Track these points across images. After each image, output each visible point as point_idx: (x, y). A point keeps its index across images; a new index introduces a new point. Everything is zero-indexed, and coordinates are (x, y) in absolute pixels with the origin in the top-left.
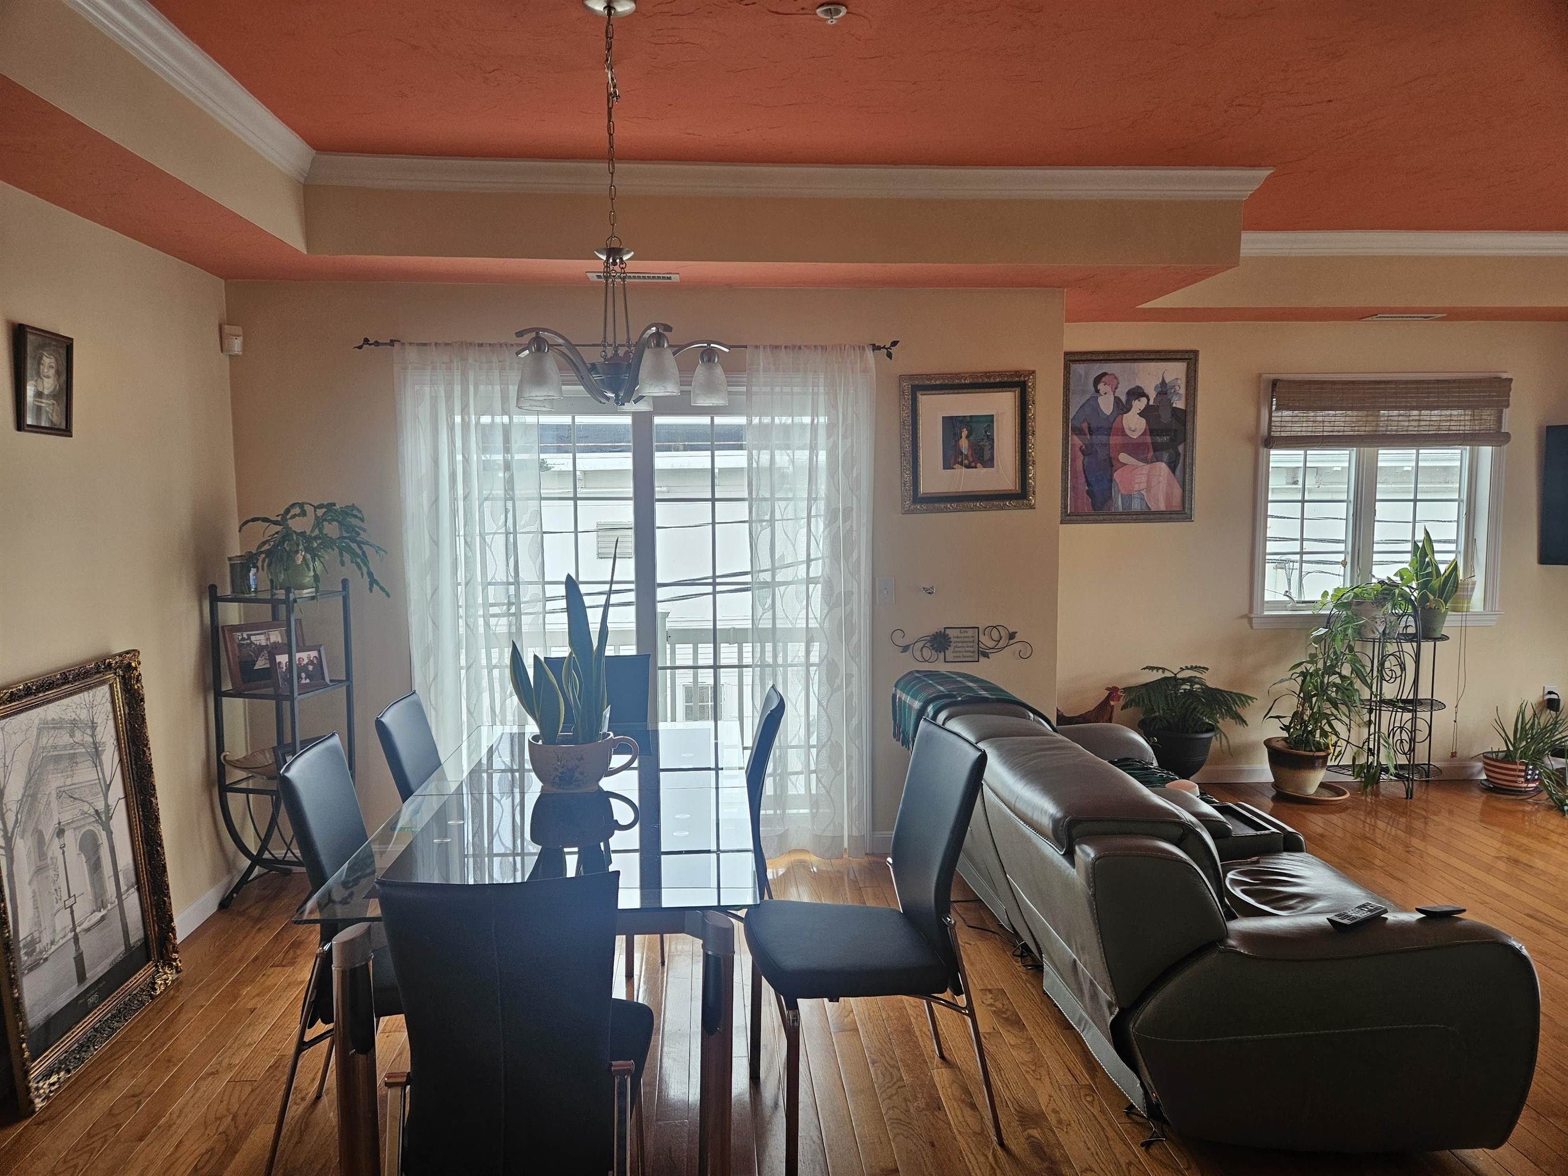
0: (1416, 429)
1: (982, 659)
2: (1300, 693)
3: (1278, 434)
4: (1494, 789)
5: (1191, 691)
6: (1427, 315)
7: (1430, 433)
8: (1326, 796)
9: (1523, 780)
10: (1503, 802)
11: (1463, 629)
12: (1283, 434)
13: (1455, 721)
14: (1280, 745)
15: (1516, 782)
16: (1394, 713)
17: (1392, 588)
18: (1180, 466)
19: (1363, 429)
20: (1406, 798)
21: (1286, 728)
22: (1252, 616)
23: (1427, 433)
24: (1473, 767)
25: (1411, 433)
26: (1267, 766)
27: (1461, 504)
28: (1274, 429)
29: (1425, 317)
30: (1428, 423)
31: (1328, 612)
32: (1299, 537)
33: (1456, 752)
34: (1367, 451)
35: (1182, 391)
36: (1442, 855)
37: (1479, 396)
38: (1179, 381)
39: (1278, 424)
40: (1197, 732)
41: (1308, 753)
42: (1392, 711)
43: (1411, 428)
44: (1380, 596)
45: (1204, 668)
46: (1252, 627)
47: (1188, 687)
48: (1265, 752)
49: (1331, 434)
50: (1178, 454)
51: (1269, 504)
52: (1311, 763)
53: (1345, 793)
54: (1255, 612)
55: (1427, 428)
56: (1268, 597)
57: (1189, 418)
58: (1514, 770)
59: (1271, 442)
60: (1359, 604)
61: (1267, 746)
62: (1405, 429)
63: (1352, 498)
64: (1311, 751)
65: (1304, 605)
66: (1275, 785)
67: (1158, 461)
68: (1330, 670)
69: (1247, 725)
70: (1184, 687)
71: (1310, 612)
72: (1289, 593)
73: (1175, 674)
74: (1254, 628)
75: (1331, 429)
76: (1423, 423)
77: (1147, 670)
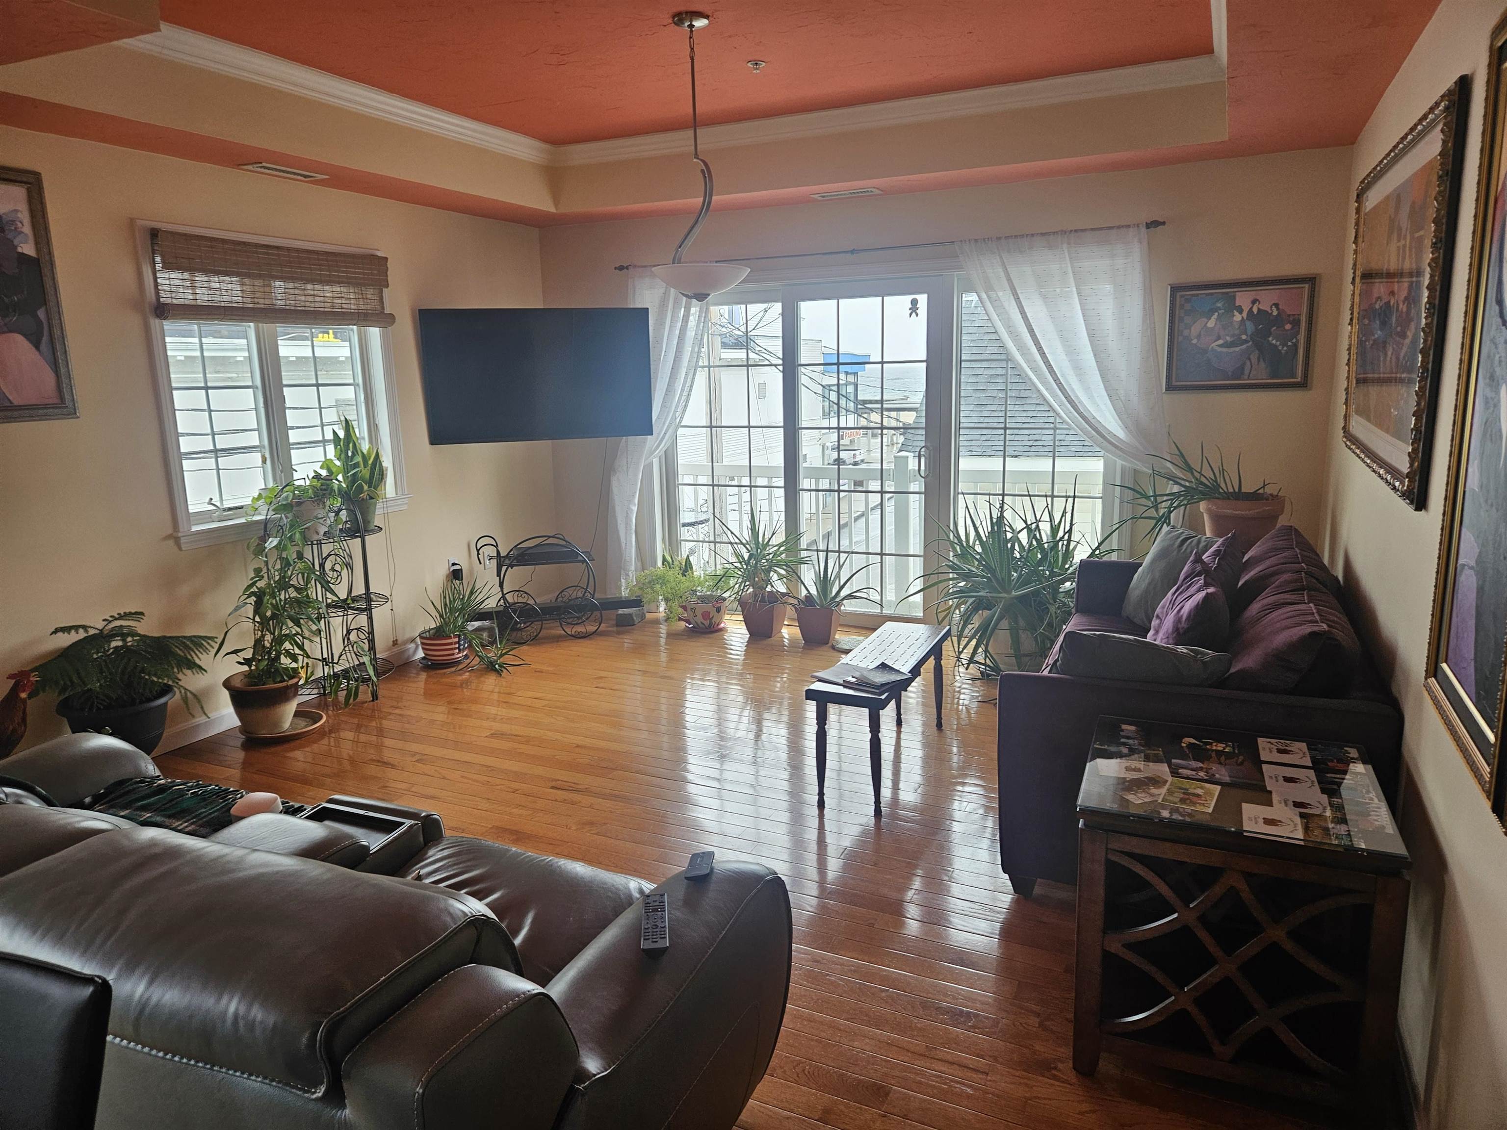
0: (312, 305)
2: (254, 617)
3: (169, 301)
4: (432, 665)
5: (125, 646)
6: (310, 174)
7: (326, 310)
8: (303, 726)
9: (457, 651)
10: (450, 677)
11: (386, 515)
12: (175, 301)
13: (392, 610)
14: (237, 683)
15: (453, 654)
16: (345, 617)
17: (328, 482)
18: (45, 339)
19: (261, 301)
20: (373, 701)
21: (247, 662)
22: (180, 535)
23: (322, 309)
24: (408, 649)
25: (309, 309)
26: (230, 710)
27: (357, 387)
28: (162, 294)
29: (305, 176)
30: (322, 299)
31: (264, 517)
32: (209, 431)
33: (396, 640)
34: (265, 327)
35: (27, 229)
36: (400, 744)
37: (364, 274)
39: (165, 288)
40: (150, 700)
41: (281, 685)
42: (343, 616)
43: (308, 304)
44: (321, 493)
45: (136, 613)
46: (180, 549)
47: (120, 643)
48: (225, 695)
49: (230, 305)
50: (39, 323)
51: (175, 392)
52: (279, 697)
53: (321, 717)
54: (181, 530)
55: (322, 305)
56: (192, 509)
57: (46, 271)
58: (451, 644)
59: (162, 311)
60: (300, 504)
61: (225, 688)
62: (303, 304)
63: (258, 382)
64: (284, 681)
65: (231, 512)
66: (245, 728)
67: (10, 331)
68: (284, 584)
69: (206, 671)
70: (114, 644)
71: (243, 520)
72: (211, 499)
73: (101, 630)
74: (183, 549)
75: (229, 299)
76: (318, 299)
77: (60, 634)
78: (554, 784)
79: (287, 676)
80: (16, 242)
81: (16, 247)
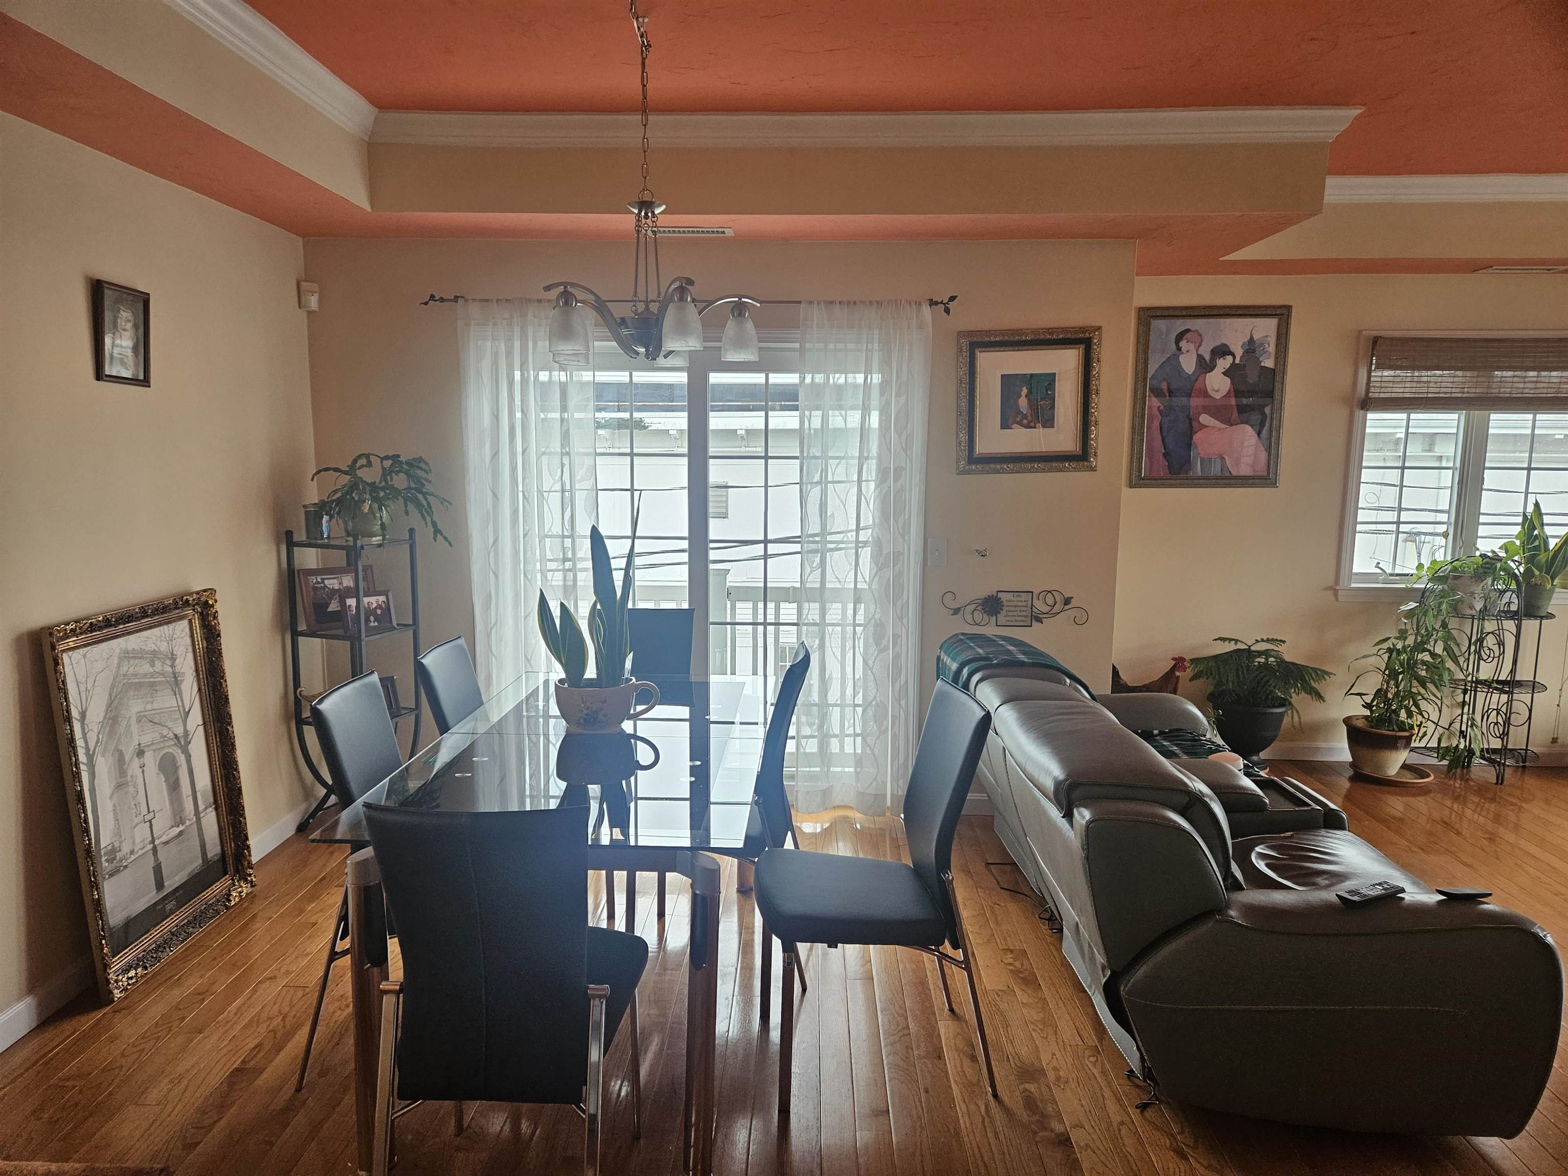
0: (1532, 391)
1: (1035, 624)
2: (1385, 670)
3: (1377, 395)
5: (1266, 664)
6: (1550, 267)
7: (1549, 396)
8: (1409, 778)
12: (1382, 395)
13: (1558, 705)
14: (1360, 724)
16: (1489, 694)
17: (1494, 562)
19: (1474, 390)
20: (1496, 784)
21: (1368, 706)
22: (1338, 588)
23: (1544, 395)
25: (1527, 395)
26: (1345, 745)
28: (1372, 390)
29: (1549, 270)
30: (1546, 385)
31: (1423, 586)
32: (1396, 505)
33: (1557, 738)
34: (1476, 414)
35: (1272, 349)
38: (1269, 339)
39: (1377, 385)
40: (1269, 707)
41: (1390, 733)
42: (1488, 692)
43: (1526, 391)
44: (1481, 570)
45: (1281, 641)
46: (1337, 600)
47: (1263, 660)
48: (1344, 729)
49: (1437, 395)
51: (1363, 470)
52: (1392, 743)
53: (1428, 776)
54: (1342, 584)
55: (1545, 391)
56: (1355, 570)
59: (1368, 403)
60: (1457, 578)
61: (1346, 725)
62: (1520, 391)
63: (1458, 464)
64: (1394, 730)
65: (1398, 578)
66: (1353, 765)
67: (1242, 423)
68: (1420, 647)
69: (1325, 701)
70: (1258, 660)
71: (1403, 586)
72: (1378, 563)
73: (1250, 647)
74: (1340, 600)
75: (1437, 390)
76: (1541, 385)
77: (1219, 641)
79: (1397, 727)
80: (1261, 359)
81: (1261, 362)
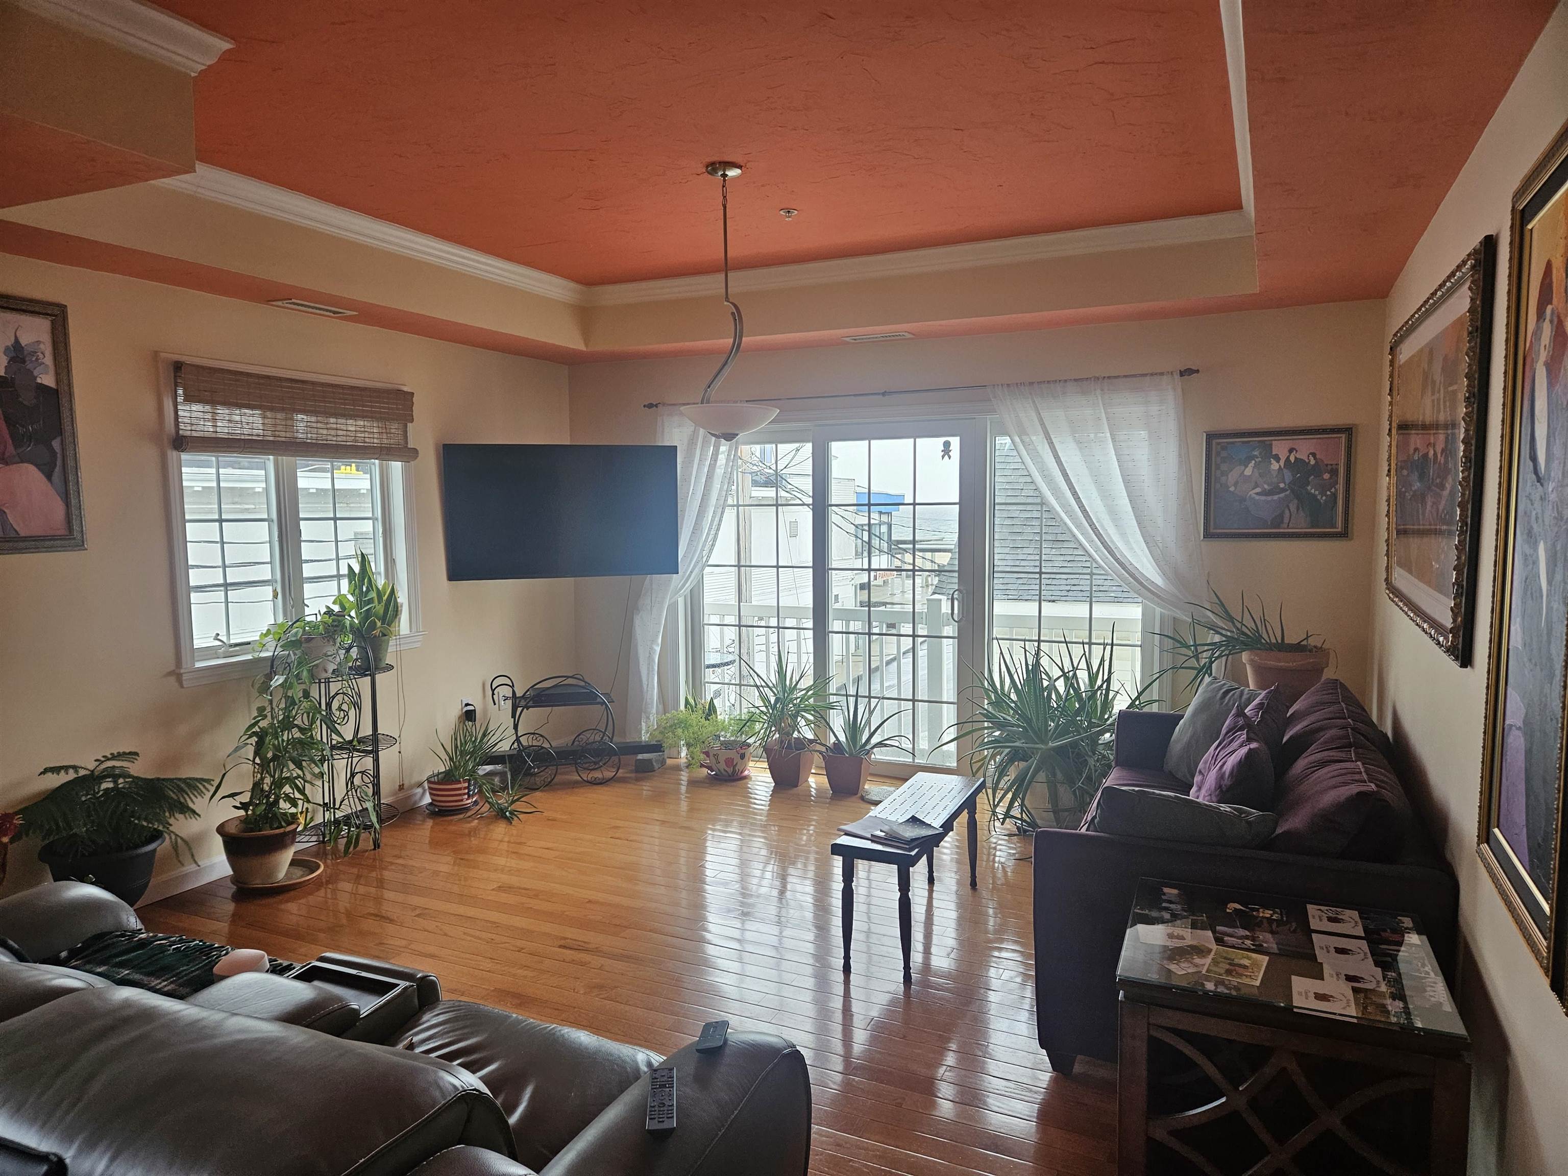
0: (335, 439)
2: (254, 759)
3: (188, 433)
4: (439, 812)
5: (116, 788)
6: (339, 311)
7: (348, 443)
8: (299, 876)
9: (466, 796)
10: (456, 824)
11: (399, 653)
12: (194, 434)
13: (400, 752)
14: (232, 829)
15: (462, 800)
16: (350, 759)
17: (340, 618)
18: (58, 469)
19: (283, 434)
20: (375, 849)
21: (244, 806)
22: (182, 671)
23: (345, 443)
24: (415, 795)
25: (330, 442)
27: (376, 522)
28: (182, 426)
29: (334, 313)
30: (345, 432)
31: (271, 654)
32: (220, 564)
33: (403, 785)
34: (285, 460)
35: (48, 360)
36: (400, 897)
37: (388, 408)
38: (42, 346)
39: (186, 421)
40: (137, 846)
41: (277, 831)
42: (348, 758)
43: (329, 438)
44: (332, 629)
45: (130, 753)
46: (182, 686)
47: (111, 785)
48: (218, 841)
49: (250, 438)
50: (53, 453)
51: (187, 524)
52: (280, 842)
53: (318, 867)
54: (184, 666)
55: (343, 438)
56: (197, 644)
57: (64, 401)
58: (460, 789)
59: (181, 443)
60: (309, 640)
61: (219, 834)
62: (324, 437)
63: (274, 516)
65: (237, 648)
66: (237, 878)
67: (22, 462)
68: (287, 724)
69: (199, 816)
70: (104, 786)
71: (249, 657)
72: (218, 635)
73: (92, 771)
74: (185, 686)
75: (250, 432)
76: (340, 433)
77: (49, 775)
78: (562, 942)
79: (285, 822)
80: (35, 373)
81: (35, 378)
